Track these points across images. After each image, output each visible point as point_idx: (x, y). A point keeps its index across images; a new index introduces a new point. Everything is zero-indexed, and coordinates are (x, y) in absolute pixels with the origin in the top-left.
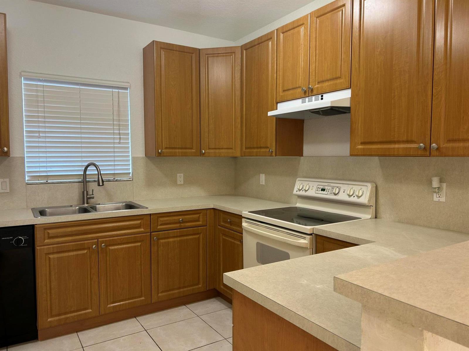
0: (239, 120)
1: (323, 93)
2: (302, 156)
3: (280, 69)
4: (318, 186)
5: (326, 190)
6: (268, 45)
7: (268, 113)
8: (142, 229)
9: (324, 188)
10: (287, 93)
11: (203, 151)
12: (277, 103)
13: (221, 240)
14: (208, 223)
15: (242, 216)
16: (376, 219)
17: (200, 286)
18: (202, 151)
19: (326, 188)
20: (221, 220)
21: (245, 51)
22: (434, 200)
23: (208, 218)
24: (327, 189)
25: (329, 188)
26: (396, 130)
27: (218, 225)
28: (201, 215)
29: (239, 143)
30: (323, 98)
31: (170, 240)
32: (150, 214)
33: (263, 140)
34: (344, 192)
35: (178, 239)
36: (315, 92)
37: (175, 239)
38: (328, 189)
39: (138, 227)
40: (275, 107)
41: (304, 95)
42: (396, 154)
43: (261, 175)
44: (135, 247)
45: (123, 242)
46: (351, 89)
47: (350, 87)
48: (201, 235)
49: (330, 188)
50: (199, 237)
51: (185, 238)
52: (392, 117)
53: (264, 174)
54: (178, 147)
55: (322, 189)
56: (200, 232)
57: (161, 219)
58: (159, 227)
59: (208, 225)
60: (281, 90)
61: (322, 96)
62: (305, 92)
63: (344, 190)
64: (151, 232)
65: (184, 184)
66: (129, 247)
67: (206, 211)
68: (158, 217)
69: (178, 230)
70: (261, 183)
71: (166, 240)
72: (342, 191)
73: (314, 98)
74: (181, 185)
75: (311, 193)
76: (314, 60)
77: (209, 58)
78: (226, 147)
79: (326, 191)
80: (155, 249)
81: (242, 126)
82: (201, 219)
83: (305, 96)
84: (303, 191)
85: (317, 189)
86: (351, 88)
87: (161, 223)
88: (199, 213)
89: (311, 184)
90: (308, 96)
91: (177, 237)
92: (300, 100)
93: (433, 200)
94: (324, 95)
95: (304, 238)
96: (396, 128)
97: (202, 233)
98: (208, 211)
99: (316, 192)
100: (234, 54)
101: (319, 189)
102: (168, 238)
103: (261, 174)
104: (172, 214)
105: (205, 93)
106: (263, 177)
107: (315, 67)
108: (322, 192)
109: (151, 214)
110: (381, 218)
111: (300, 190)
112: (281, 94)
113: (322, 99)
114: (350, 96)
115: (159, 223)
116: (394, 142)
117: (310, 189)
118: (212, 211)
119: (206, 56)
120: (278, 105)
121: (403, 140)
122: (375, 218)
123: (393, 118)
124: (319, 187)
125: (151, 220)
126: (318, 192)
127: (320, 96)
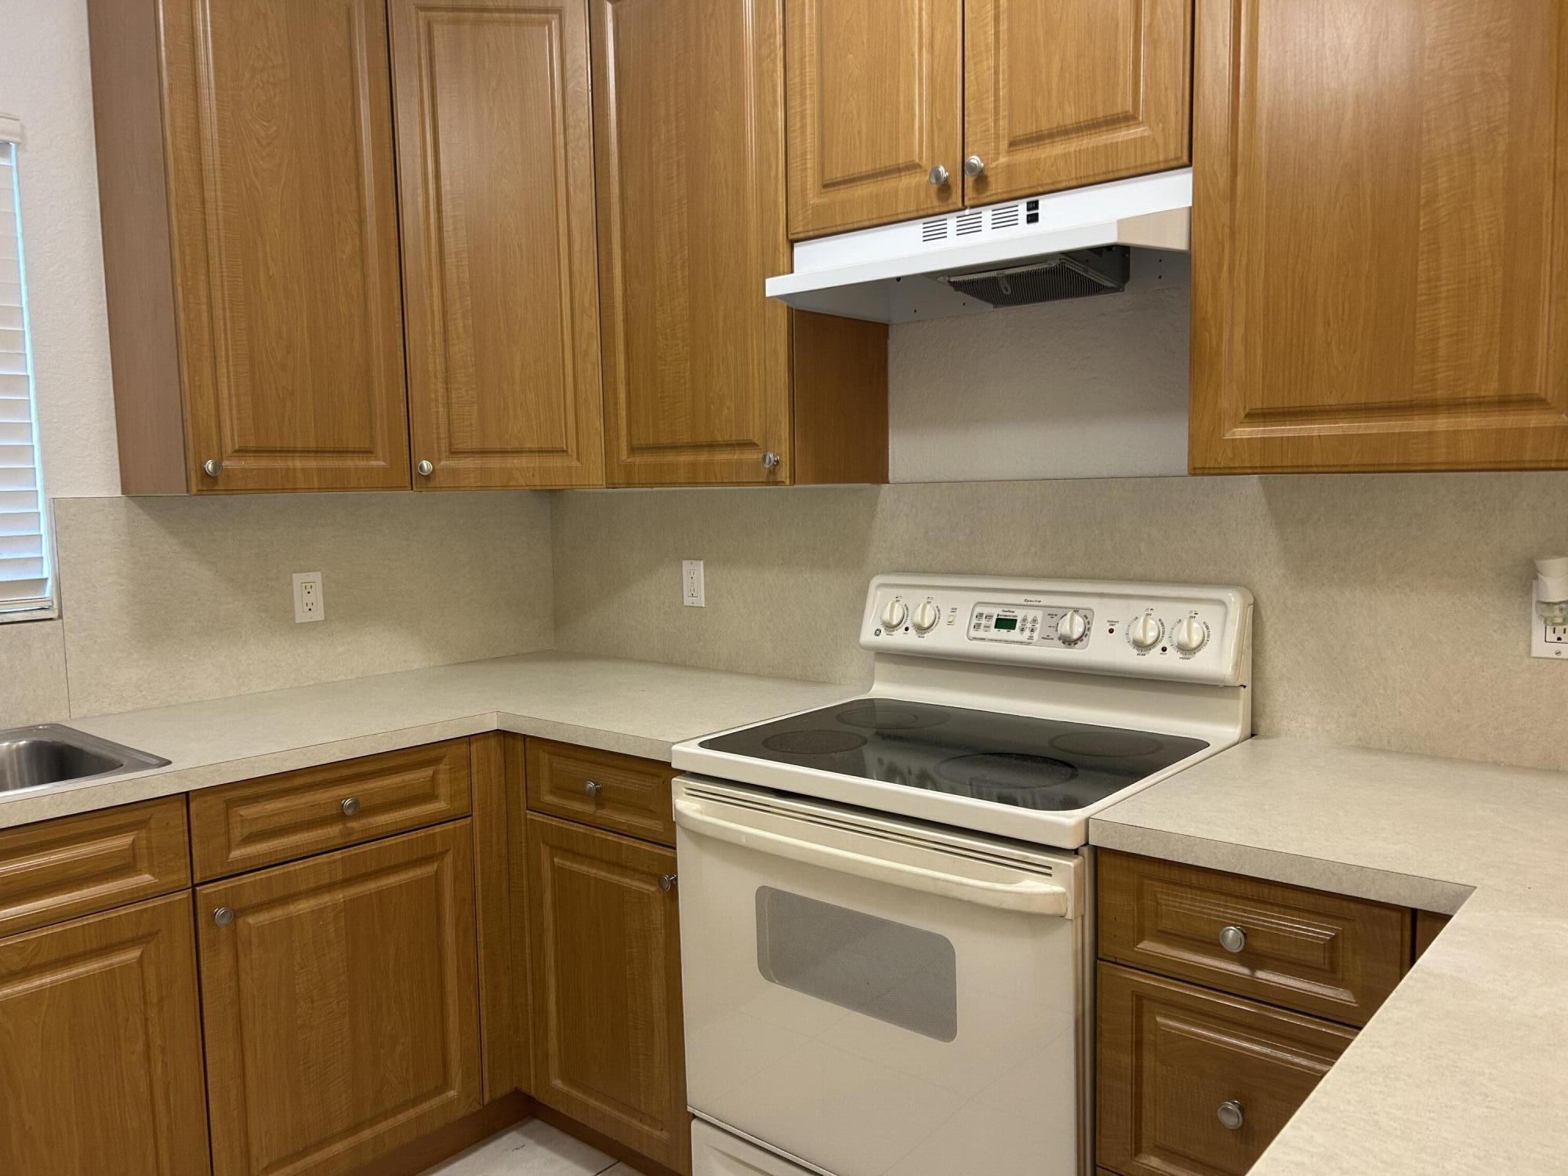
1: (1040, 190)
2: (885, 480)
3: (803, 83)
4: (978, 610)
5: (1018, 625)
7: (768, 281)
8: (146, 878)
9: (1010, 615)
10: (842, 194)
11: (426, 465)
12: (792, 243)
13: (547, 874)
14: (475, 804)
15: (673, 766)
16: (1259, 744)
17: (452, 1093)
18: (421, 467)
19: (1019, 614)
20: (545, 786)
22: (1534, 654)
23: (475, 778)
24: (1024, 620)
25: (1031, 614)
26: (1442, 352)
27: (523, 805)
28: (442, 767)
29: (599, 424)
30: (1037, 214)
31: (302, 906)
32: (187, 793)
33: (726, 411)
34: (1111, 631)
35: (340, 896)
36: (996, 187)
37: (326, 899)
38: (1030, 619)
39: (125, 866)
40: (784, 260)
41: (936, 203)
42: (1442, 459)
43: (686, 564)
44: (110, 973)
45: (38, 961)
46: (1191, 169)
47: (1185, 159)
48: (449, 859)
49: (1039, 614)
50: (437, 873)
51: (372, 886)
52: (1421, 295)
53: (702, 562)
54: (299, 445)
55: (998, 620)
56: (439, 849)
57: (248, 811)
58: (236, 854)
59: (475, 813)
60: (812, 180)
61: (1033, 206)
62: (944, 188)
63: (1112, 623)
64: (194, 886)
65: (327, 620)
66: (75, 983)
67: (464, 747)
68: (230, 804)
69: (337, 855)
70: (688, 601)
71: (278, 913)
72: (1099, 628)
73: (987, 214)
74: (314, 625)
75: (950, 638)
76: (991, 39)
77: (437, 29)
78: (534, 446)
79: (1022, 630)
80: (217, 967)
81: (606, 349)
82: (444, 790)
83: (946, 209)
84: (907, 629)
85: (975, 621)
86: (1189, 164)
87: (246, 832)
88: (436, 761)
89: (945, 600)
90: (960, 205)
91: (331, 887)
92: (916, 229)
93: (1530, 653)
94: (1045, 204)
95: (1045, 871)
96: (1442, 343)
97: (451, 851)
98: (474, 748)
99: (973, 633)
100: (556, 16)
101: (983, 622)
102: (285, 900)
103: (684, 562)
104: (298, 781)
105: (420, 191)
107: (996, 73)
108: (1003, 633)
109: (191, 795)
110: (1276, 735)
111: (890, 627)
112: (813, 200)
113: (1033, 219)
114: (1190, 204)
115: (237, 833)
116: (1431, 407)
117: (943, 621)
118: (493, 742)
119: (421, 14)
120: (795, 250)
121: (1482, 394)
122: (1253, 735)
123: (1423, 298)
124: (986, 611)
125: (194, 823)
126: (981, 633)
127: (1022, 208)
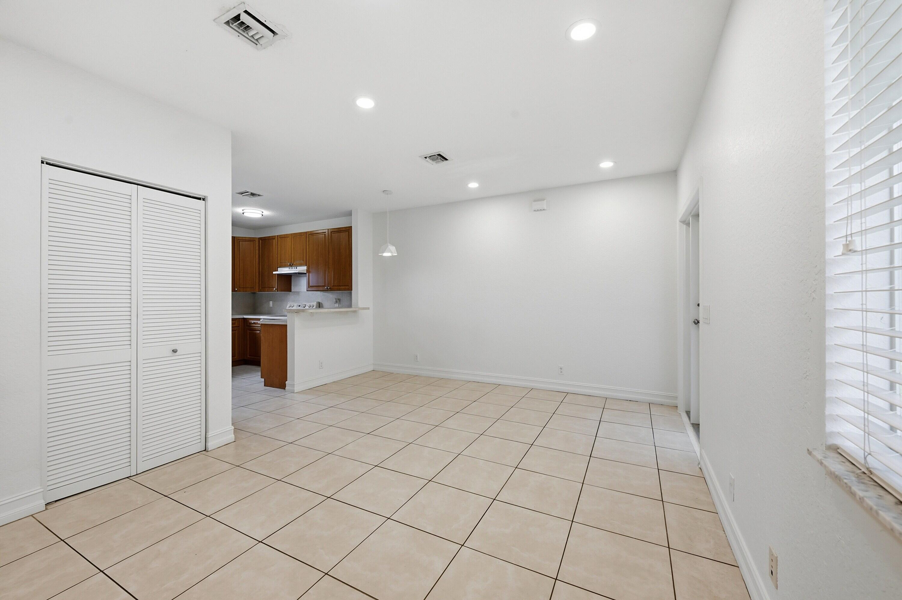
0: (258, 274)
2: (291, 291)
3: (279, 253)
5: (300, 306)
6: (273, 241)
11: (236, 289)
13: (248, 333)
20: (248, 323)
21: (261, 241)
27: (246, 326)
28: (237, 321)
29: (258, 285)
33: (271, 284)
40: (277, 270)
48: (237, 331)
53: (272, 301)
60: (280, 262)
70: (270, 306)
77: (240, 242)
78: (250, 287)
81: (259, 277)
82: (236, 323)
83: (290, 267)
84: (291, 307)
92: (288, 269)
94: (297, 267)
100: (254, 241)
103: (270, 302)
105: (237, 259)
106: (271, 303)
107: (294, 255)
112: (280, 264)
